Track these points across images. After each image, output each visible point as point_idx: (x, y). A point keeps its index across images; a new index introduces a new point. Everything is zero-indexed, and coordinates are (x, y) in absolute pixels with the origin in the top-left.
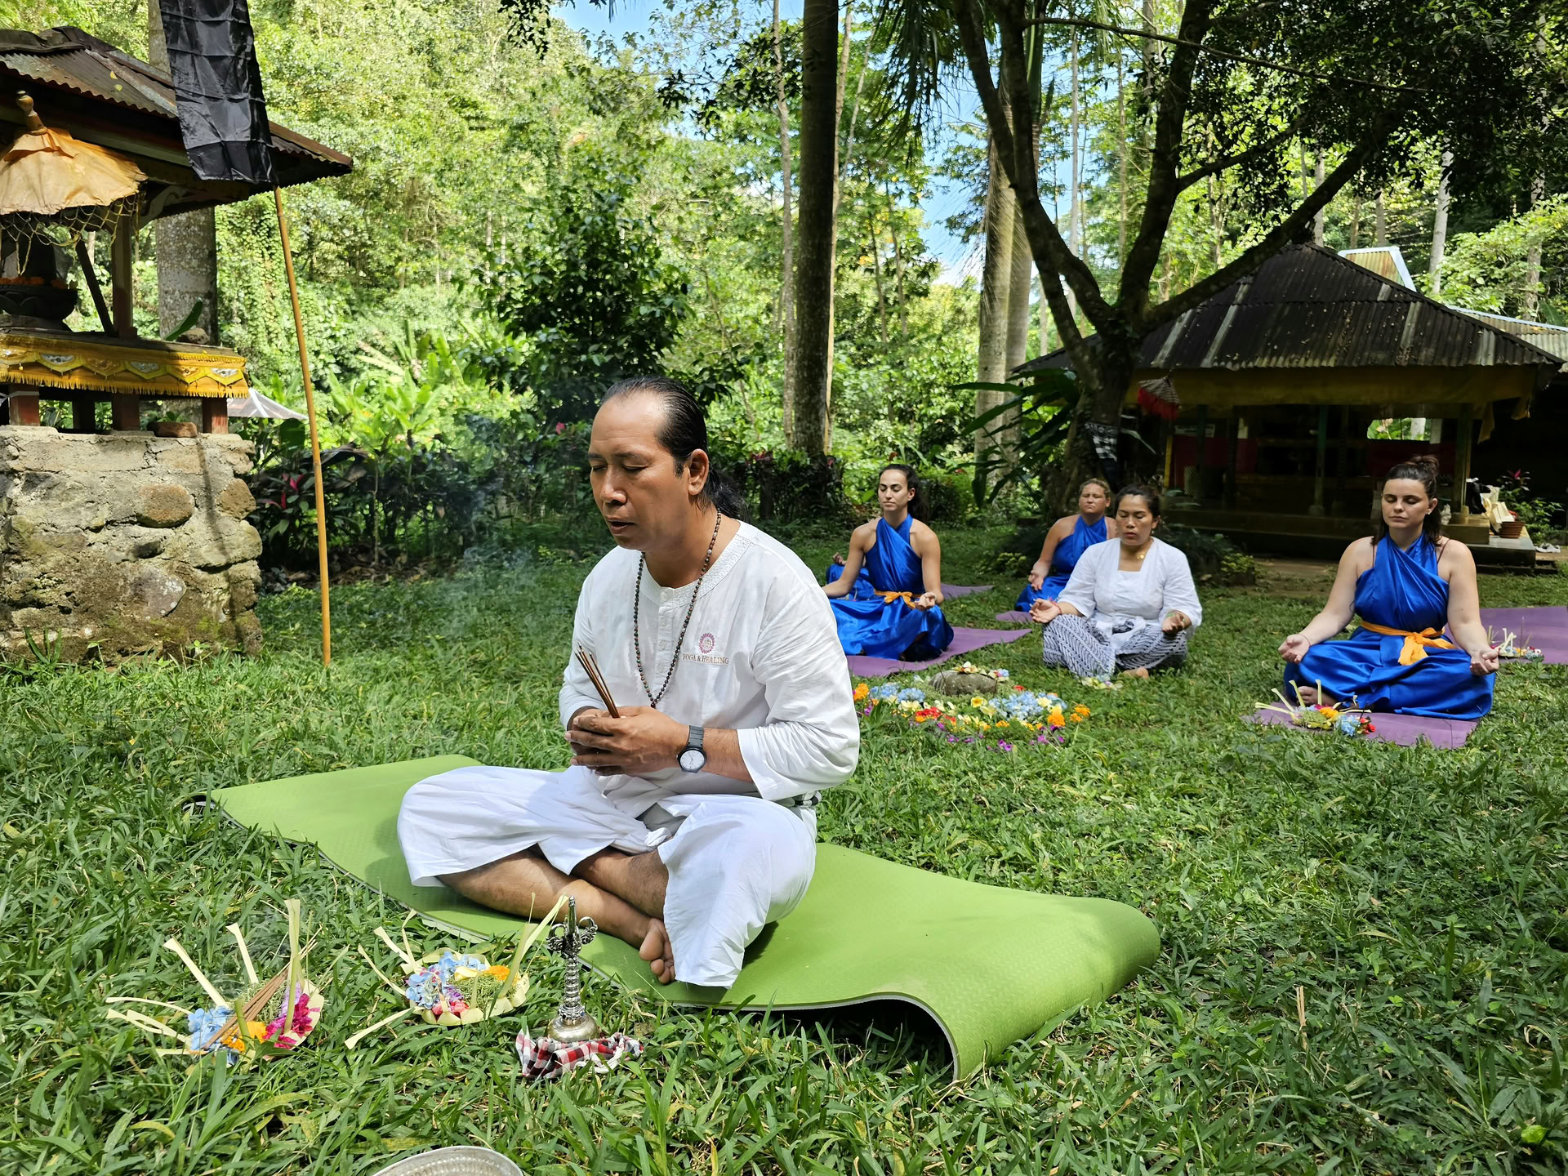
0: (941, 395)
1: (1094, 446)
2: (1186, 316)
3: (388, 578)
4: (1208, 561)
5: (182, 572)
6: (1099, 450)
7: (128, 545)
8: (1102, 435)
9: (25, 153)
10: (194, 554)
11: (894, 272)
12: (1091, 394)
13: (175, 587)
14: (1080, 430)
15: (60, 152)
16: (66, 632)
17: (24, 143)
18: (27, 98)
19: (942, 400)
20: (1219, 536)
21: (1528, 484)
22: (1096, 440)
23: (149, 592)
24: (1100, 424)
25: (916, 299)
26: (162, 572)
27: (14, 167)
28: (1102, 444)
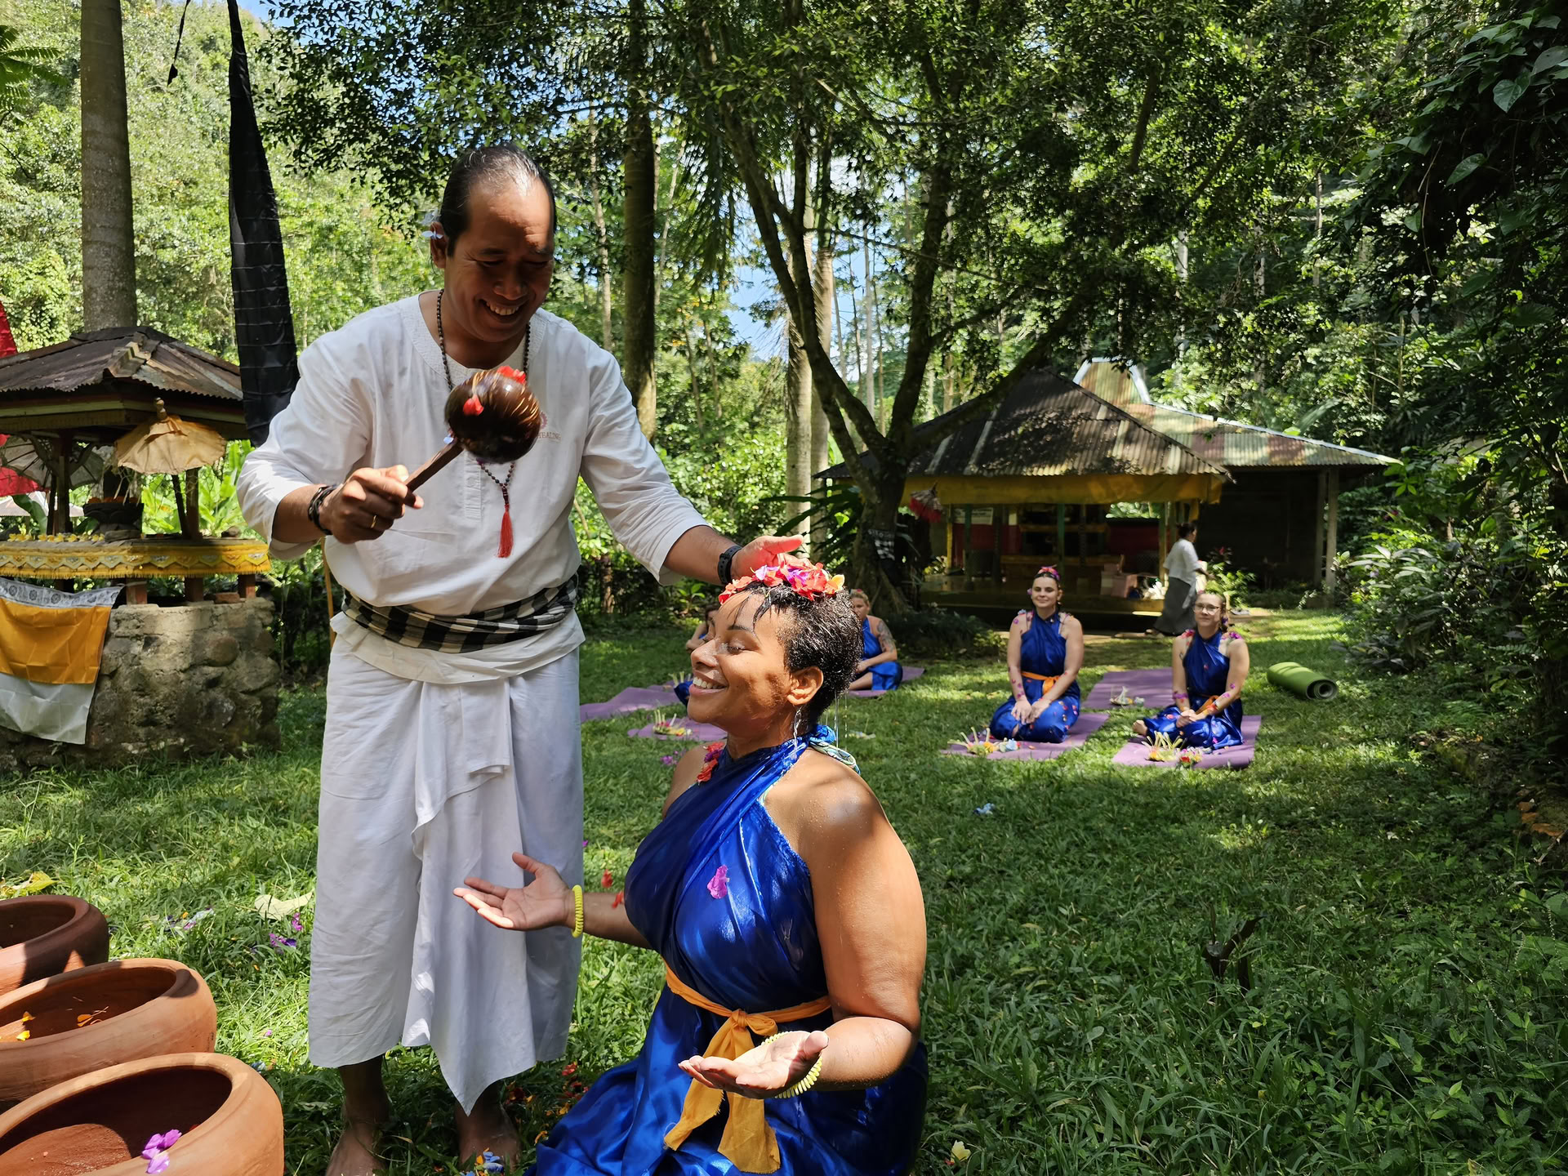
0: (755, 484)
1: (876, 549)
2: (945, 442)
3: (296, 686)
4: (964, 638)
5: (233, 696)
6: (880, 552)
7: (202, 680)
8: (881, 540)
9: (157, 436)
10: (241, 684)
11: (706, 353)
12: (872, 506)
13: (229, 706)
14: (865, 535)
15: (180, 433)
16: (170, 741)
17: (157, 429)
18: (161, 402)
19: (757, 489)
20: (973, 617)
21: (1230, 558)
22: (878, 543)
23: (216, 711)
24: (880, 530)
25: (728, 380)
26: (221, 697)
27: (151, 445)
28: (882, 547)
